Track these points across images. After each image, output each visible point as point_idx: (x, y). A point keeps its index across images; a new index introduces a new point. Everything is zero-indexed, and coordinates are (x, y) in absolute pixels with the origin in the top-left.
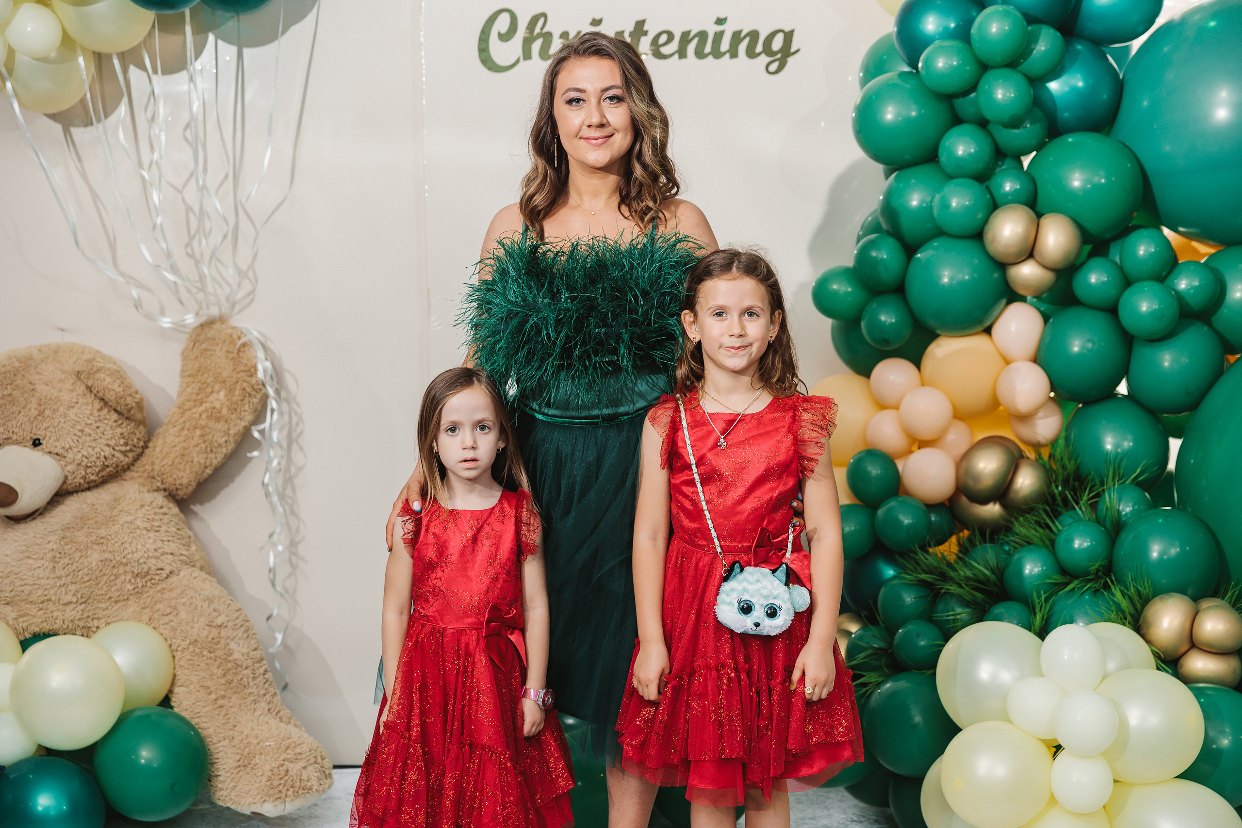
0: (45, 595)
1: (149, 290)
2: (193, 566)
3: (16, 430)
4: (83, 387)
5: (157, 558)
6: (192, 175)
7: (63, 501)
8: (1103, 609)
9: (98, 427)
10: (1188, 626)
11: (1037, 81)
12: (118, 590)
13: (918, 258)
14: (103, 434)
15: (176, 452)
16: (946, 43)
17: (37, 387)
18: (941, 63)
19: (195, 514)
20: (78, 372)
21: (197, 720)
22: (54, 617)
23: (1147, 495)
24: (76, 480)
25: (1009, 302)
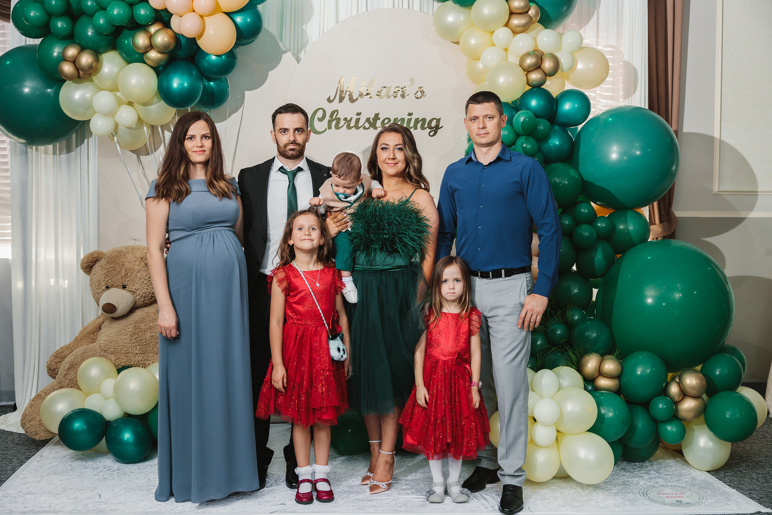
0: (128, 350)
3: (116, 282)
4: (144, 264)
10: (598, 366)
11: (541, 141)
17: (125, 263)
20: (142, 258)
22: (131, 359)
23: (584, 312)
24: (140, 303)
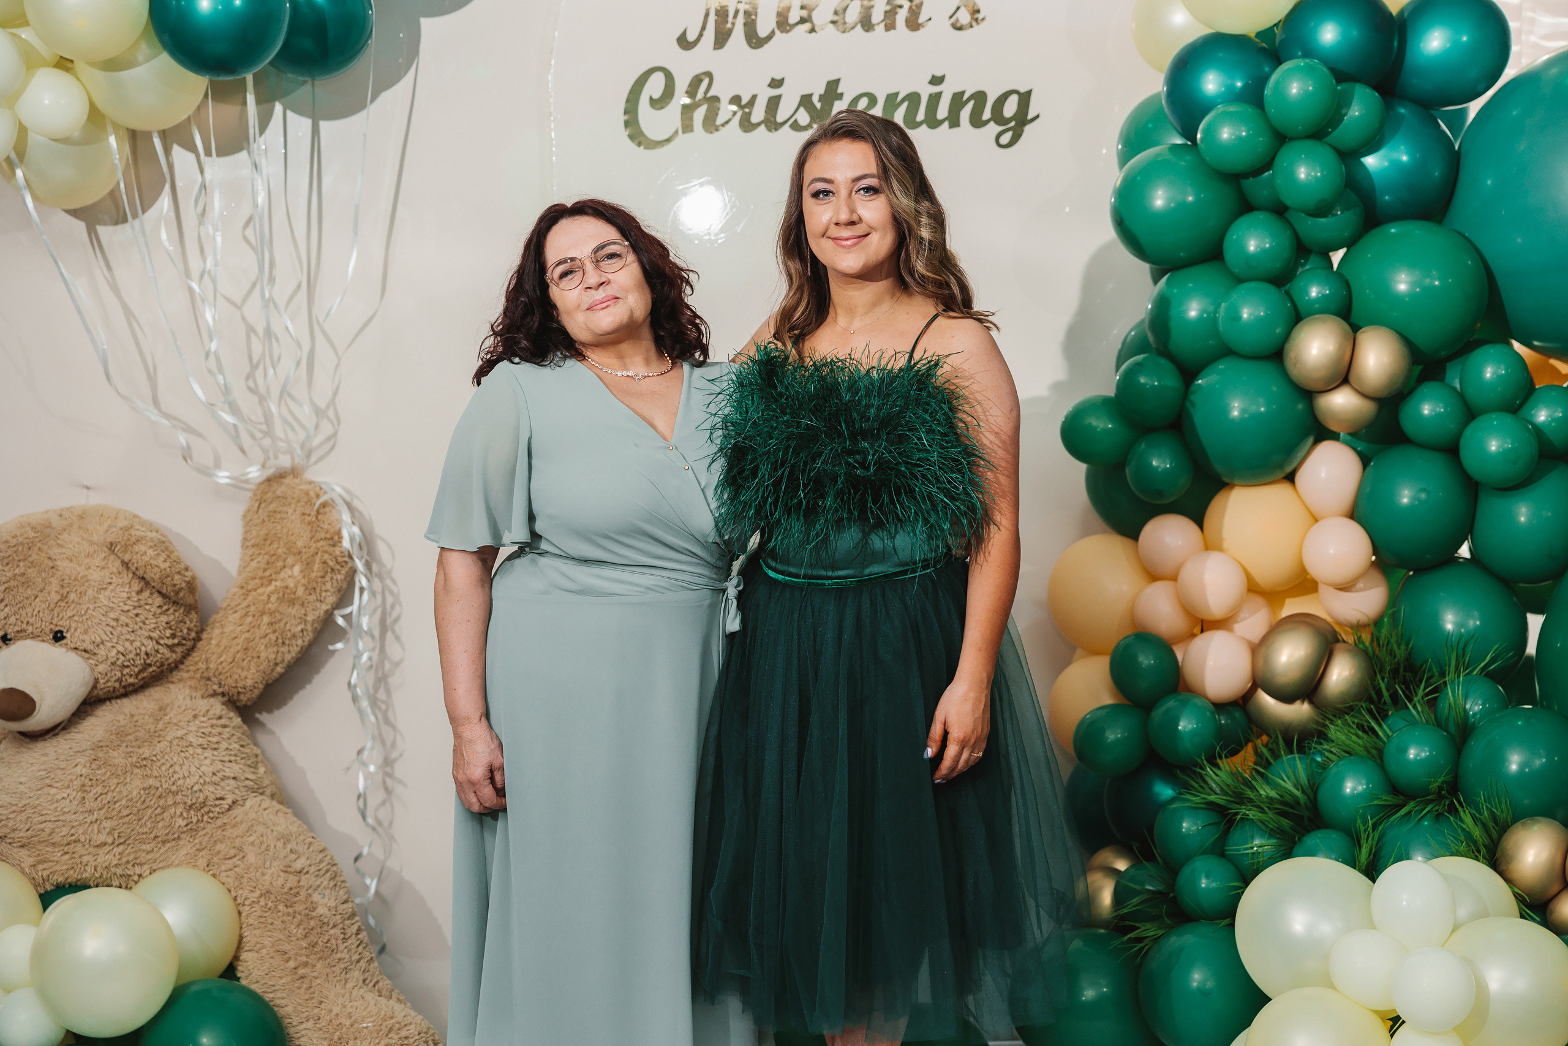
0: (72, 835)
1: (199, 435)
2: (262, 794)
3: (31, 620)
4: (118, 563)
5: (215, 784)
6: (254, 286)
7: (93, 711)
8: (1450, 840)
9: (137, 615)
11: (1349, 156)
12: (166, 827)
13: (1199, 384)
14: (144, 623)
15: (238, 645)
16: (1232, 108)
17: (59, 563)
18: (1226, 134)
19: (261, 724)
20: (111, 544)
21: (271, 995)
22: (84, 864)
23: (1500, 688)
24: (110, 684)
25: (1318, 440)
